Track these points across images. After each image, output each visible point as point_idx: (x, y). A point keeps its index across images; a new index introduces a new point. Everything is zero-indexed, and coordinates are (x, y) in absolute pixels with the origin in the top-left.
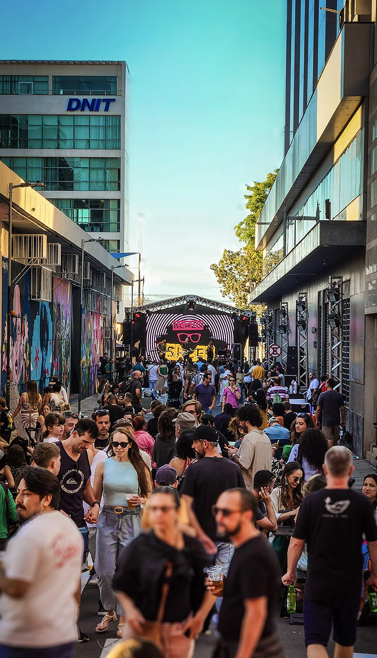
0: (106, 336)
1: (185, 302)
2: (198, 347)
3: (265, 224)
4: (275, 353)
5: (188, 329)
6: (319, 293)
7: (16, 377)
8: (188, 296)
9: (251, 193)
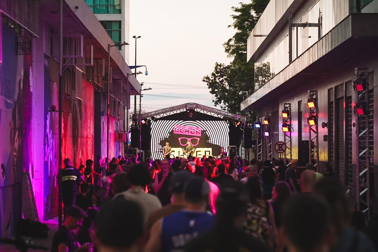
0: (119, 139)
1: (185, 110)
2: (198, 149)
3: (261, 36)
4: (280, 149)
5: (187, 134)
6: (329, 91)
7: (55, 169)
8: (189, 104)
9: (238, 14)
